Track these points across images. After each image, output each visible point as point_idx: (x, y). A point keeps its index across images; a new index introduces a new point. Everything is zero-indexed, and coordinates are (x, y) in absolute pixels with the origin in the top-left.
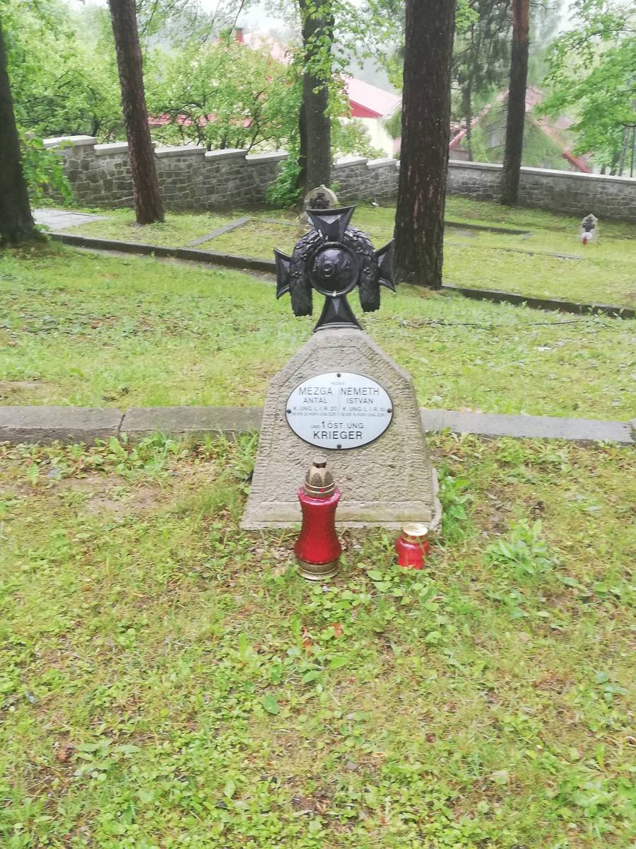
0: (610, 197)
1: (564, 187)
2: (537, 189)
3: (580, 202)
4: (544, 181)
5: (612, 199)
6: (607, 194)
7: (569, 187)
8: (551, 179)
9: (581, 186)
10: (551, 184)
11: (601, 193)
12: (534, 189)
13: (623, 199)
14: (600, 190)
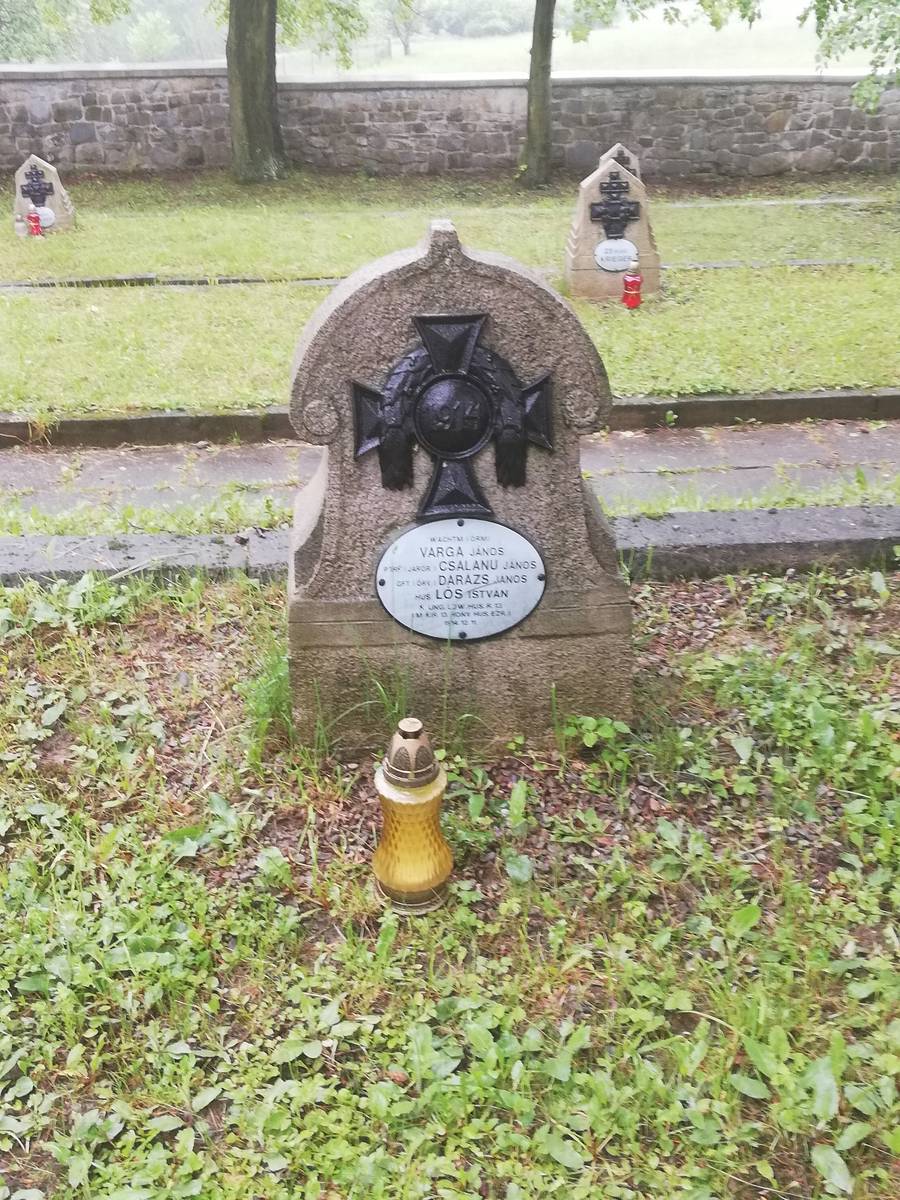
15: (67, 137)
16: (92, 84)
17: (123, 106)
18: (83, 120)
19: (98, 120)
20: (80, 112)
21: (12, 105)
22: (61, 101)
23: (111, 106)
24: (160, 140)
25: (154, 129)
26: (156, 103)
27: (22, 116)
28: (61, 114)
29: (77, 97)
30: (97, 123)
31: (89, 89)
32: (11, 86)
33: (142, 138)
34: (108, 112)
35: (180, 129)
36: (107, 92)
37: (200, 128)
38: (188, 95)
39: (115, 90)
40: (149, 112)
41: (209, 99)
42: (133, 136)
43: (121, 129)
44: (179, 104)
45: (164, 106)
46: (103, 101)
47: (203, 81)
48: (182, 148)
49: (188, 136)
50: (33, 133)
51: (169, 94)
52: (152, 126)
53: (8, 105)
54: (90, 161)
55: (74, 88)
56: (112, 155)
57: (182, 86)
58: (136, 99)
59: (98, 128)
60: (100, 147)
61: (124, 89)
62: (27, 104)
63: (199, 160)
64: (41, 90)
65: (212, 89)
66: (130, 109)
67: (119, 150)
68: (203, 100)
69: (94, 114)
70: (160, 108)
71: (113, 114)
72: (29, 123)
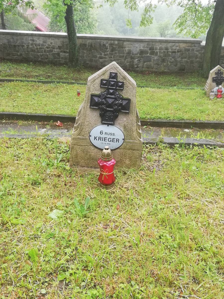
15: (142, 60)
16: (154, 43)
17: (162, 51)
18: (148, 55)
19: (153, 55)
20: (148, 52)
21: (127, 49)
22: (143, 48)
23: (158, 51)
24: (172, 63)
25: (171, 59)
26: (173, 51)
27: (129, 52)
28: (142, 52)
29: (148, 47)
30: (153, 56)
31: (152, 45)
32: (128, 43)
33: (166, 61)
34: (157, 52)
35: (179, 59)
36: (158, 46)
37: (186, 59)
38: (184, 49)
39: (160, 46)
40: (170, 53)
41: (191, 50)
42: (163, 61)
43: (160, 58)
44: (181, 51)
45: (176, 51)
46: (156, 49)
47: (190, 44)
48: (179, 65)
49: (181, 62)
50: (132, 58)
51: (178, 48)
52: (170, 58)
53: (126, 49)
54: (148, 68)
55: (148, 45)
56: (155, 66)
57: (182, 45)
58: (167, 49)
59: (153, 57)
60: (152, 63)
61: (164, 46)
62: (132, 49)
63: (184, 70)
64: (137, 45)
65: (192, 47)
66: (164, 52)
67: (158, 65)
68: (188, 50)
69: (153, 53)
70: (175, 52)
71: (159, 53)
72: (131, 55)
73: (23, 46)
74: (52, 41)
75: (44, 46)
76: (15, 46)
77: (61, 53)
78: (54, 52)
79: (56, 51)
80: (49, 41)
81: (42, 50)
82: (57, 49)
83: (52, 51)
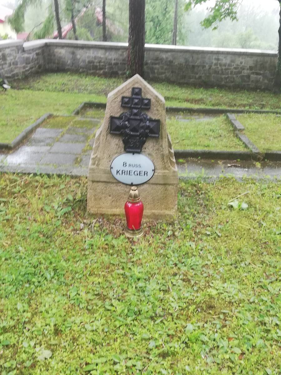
0: (224, 68)
1: (182, 60)
2: (159, 64)
3: (197, 74)
4: (164, 56)
5: (226, 69)
6: (221, 65)
7: (187, 61)
8: (169, 54)
9: (198, 59)
10: (170, 58)
11: (216, 64)
12: (156, 64)
13: (235, 68)
14: (214, 62)
73: (204, 67)
74: (243, 60)
75: (231, 66)
76: (193, 67)
77: (252, 76)
78: (243, 74)
79: (246, 72)
80: (238, 60)
81: (228, 72)
82: (248, 69)
83: (241, 73)
